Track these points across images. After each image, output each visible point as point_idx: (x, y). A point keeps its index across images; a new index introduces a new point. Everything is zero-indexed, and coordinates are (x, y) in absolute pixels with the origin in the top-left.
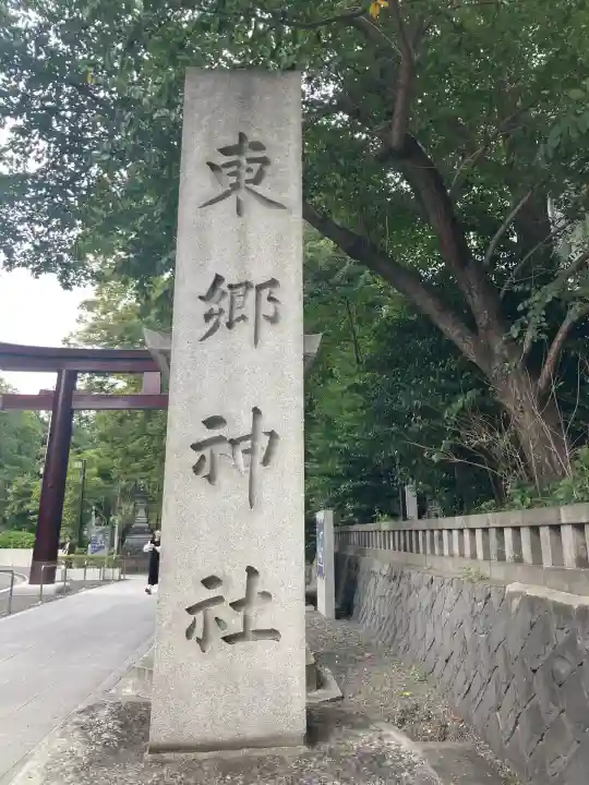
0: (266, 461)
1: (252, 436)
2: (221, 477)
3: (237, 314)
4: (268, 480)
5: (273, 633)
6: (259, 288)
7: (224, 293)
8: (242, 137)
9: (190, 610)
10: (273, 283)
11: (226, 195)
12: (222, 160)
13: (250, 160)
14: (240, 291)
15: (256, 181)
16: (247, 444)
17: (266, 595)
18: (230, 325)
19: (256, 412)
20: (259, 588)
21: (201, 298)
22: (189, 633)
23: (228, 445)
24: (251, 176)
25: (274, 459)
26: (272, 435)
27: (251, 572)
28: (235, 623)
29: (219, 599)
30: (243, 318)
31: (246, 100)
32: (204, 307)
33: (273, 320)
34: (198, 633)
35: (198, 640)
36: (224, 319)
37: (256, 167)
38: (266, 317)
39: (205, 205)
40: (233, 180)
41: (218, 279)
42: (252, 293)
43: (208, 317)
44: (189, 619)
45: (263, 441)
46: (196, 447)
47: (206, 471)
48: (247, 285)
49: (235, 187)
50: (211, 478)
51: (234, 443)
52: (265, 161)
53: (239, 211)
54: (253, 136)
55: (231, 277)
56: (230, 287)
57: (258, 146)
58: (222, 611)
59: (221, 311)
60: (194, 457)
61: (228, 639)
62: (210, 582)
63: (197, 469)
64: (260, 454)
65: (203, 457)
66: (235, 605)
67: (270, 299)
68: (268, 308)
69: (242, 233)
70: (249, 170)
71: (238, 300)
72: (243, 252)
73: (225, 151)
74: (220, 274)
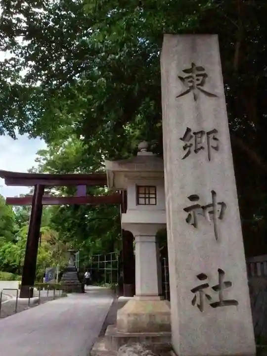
0: (221, 217)
1: (212, 205)
2: (199, 224)
3: (199, 146)
4: (222, 226)
5: (234, 302)
6: (208, 133)
7: (191, 137)
8: (193, 65)
9: (194, 291)
10: (215, 131)
11: (187, 92)
12: (185, 75)
13: (197, 75)
14: (199, 135)
15: (202, 84)
16: (211, 209)
17: (228, 284)
18: (196, 151)
19: (214, 193)
20: (225, 280)
21: (181, 139)
22: (193, 302)
23: (201, 209)
24: (199, 82)
25: (225, 216)
26: (223, 204)
27: (221, 272)
28: (215, 298)
29: (206, 286)
30: (202, 148)
31: (193, 48)
32: (183, 144)
33: (216, 148)
34: (198, 301)
35: (199, 306)
36: (193, 149)
37: (201, 78)
38: (212, 147)
39: (182, 95)
40: (191, 84)
41: (188, 130)
42: (205, 137)
43: (185, 148)
44: (193, 295)
45: (218, 208)
46: (186, 210)
47: (192, 221)
48: (202, 132)
49: (192, 88)
50: (195, 225)
51: (204, 208)
52: (205, 76)
53: (195, 98)
54: (198, 64)
55: (195, 129)
56: (194, 133)
57: (202, 69)
58: (209, 291)
59: (191, 145)
60: (186, 215)
61: (214, 305)
62: (202, 277)
63: (188, 221)
64: (217, 215)
65: (190, 215)
66: (215, 288)
67: (215, 139)
68: (213, 143)
69: (197, 108)
70: (198, 80)
71: (199, 139)
72: (199, 118)
73: (186, 71)
74: (189, 127)
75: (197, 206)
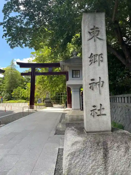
0: (102, 86)
1: (99, 82)
2: (94, 89)
3: (95, 60)
4: (102, 90)
5: (105, 115)
6: (99, 55)
7: (93, 57)
8: (94, 26)
9: (91, 111)
10: (102, 54)
11: (92, 38)
12: (91, 31)
13: (96, 31)
15: (97, 35)
16: (98, 84)
17: (103, 109)
18: (94, 62)
19: (100, 78)
20: (102, 107)
21: (89, 58)
22: (91, 114)
24: (96, 34)
26: (103, 82)
27: (101, 105)
28: (99, 113)
29: (96, 109)
30: (97, 61)
31: (95, 19)
32: (89, 59)
33: (102, 61)
34: (93, 114)
35: (93, 116)
36: (93, 61)
38: (101, 61)
39: (89, 40)
40: (93, 35)
41: (92, 54)
42: (98, 56)
43: (90, 61)
44: (91, 112)
45: (101, 83)
46: (90, 84)
47: (92, 88)
48: (97, 55)
49: (94, 36)
50: (93, 89)
51: (96, 83)
52: (99, 31)
53: (95, 41)
54: (97, 26)
55: (94, 54)
56: (94, 55)
57: (97, 28)
58: (96, 111)
59: (93, 60)
60: (90, 86)
61: (98, 115)
62: (94, 106)
63: (90, 88)
64: (101, 85)
66: (99, 110)
67: (101, 57)
68: (101, 59)
69: (96, 45)
70: (96, 33)
71: (95, 58)
72: (96, 49)
73: (91, 29)
74: (92, 53)
75: (94, 83)
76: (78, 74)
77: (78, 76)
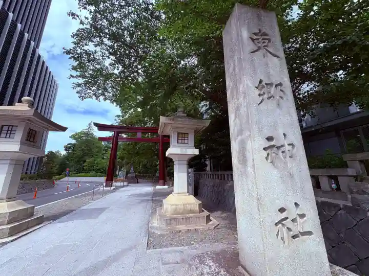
0: (292, 157)
2: (276, 162)
3: (270, 95)
7: (263, 86)
8: (260, 31)
9: (276, 224)
10: (281, 84)
11: (258, 50)
12: (255, 37)
13: (263, 39)
14: (269, 86)
15: (267, 46)
16: (283, 149)
17: (303, 216)
18: (268, 99)
19: (285, 135)
21: (256, 87)
22: (277, 236)
23: (275, 149)
24: (265, 44)
26: (292, 145)
27: (296, 205)
28: (295, 229)
29: (287, 218)
30: (273, 96)
31: (259, 17)
32: (257, 92)
33: (283, 98)
35: (281, 238)
36: (266, 97)
37: (266, 41)
38: (280, 97)
39: (252, 52)
41: (261, 81)
42: (274, 87)
43: (260, 96)
44: (277, 228)
46: (265, 149)
48: (271, 84)
49: (260, 48)
50: (272, 163)
51: (278, 148)
52: (269, 40)
53: (264, 57)
54: (264, 31)
55: (265, 81)
56: (266, 84)
57: (265, 34)
58: (288, 223)
59: (264, 93)
60: (265, 154)
61: (294, 237)
62: (282, 210)
63: (267, 159)
65: (268, 154)
66: (293, 221)
67: (282, 91)
68: (280, 94)
69: (267, 64)
71: (269, 90)
73: (255, 34)
74: (262, 79)
75: (273, 146)
76: (185, 139)
77: (186, 141)
